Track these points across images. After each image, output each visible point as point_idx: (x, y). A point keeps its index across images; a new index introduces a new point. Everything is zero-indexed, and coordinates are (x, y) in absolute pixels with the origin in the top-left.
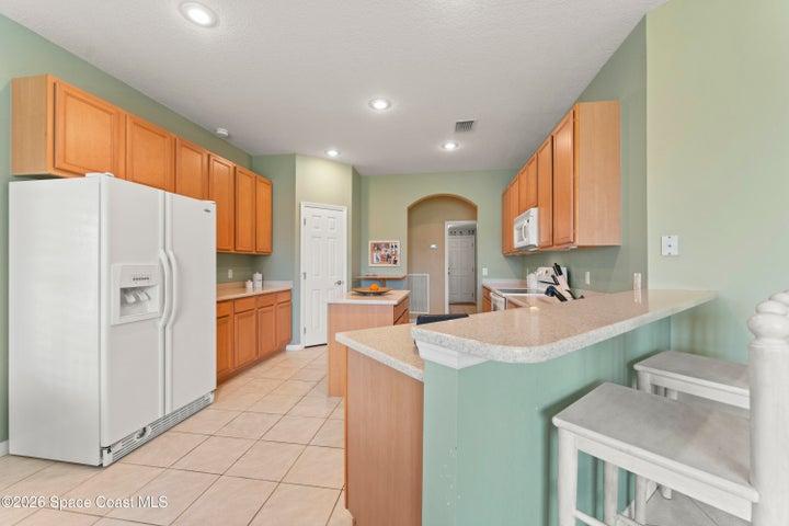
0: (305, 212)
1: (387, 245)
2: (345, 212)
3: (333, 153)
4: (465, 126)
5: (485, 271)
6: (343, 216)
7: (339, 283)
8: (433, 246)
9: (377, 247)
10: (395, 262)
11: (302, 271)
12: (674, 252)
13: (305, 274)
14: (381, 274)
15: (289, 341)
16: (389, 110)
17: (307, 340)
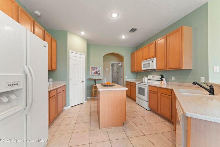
0: (71, 55)
1: (97, 68)
2: (85, 56)
3: (83, 33)
4: (133, 30)
5: (126, 77)
6: (84, 57)
7: (83, 81)
8: (107, 69)
9: (93, 69)
10: (99, 74)
11: (70, 78)
12: (218, 71)
13: (71, 78)
14: (94, 78)
15: (65, 105)
16: (117, 18)
17: (72, 104)
